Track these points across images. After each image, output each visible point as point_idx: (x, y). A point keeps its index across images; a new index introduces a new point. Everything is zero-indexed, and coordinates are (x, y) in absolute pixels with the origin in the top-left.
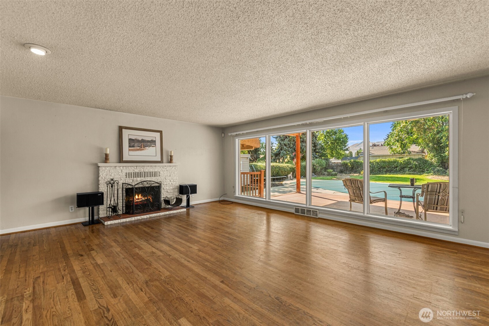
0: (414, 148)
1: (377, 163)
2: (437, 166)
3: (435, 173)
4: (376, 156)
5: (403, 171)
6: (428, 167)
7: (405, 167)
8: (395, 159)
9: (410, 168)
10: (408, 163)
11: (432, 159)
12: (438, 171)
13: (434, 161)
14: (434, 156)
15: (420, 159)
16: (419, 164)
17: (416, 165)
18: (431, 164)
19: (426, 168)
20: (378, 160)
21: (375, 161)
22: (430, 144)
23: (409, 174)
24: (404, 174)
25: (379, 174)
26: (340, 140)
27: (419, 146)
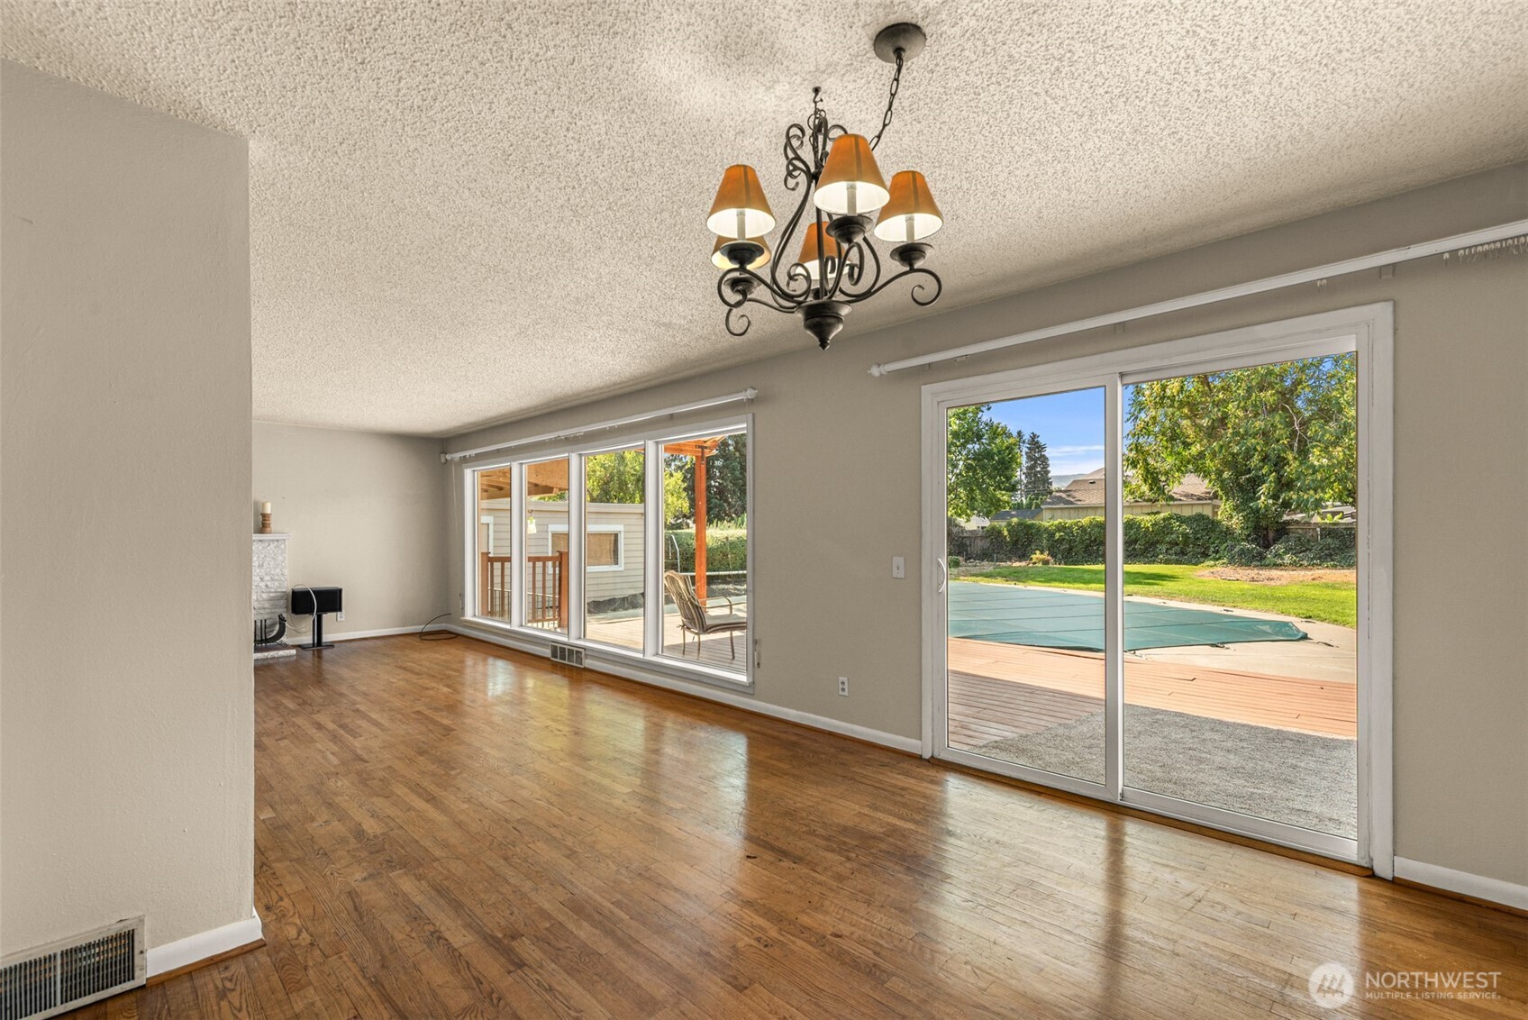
0: (1193, 484)
1: (1082, 528)
2: (1243, 540)
3: (1232, 561)
4: (1087, 508)
5: (1152, 553)
6: (1217, 542)
7: (1158, 542)
8: (1131, 517)
9: (1170, 543)
10: (1164, 528)
11: (1232, 517)
12: (1242, 552)
13: (1236, 522)
14: (1236, 508)
15: (1200, 518)
16: (1195, 533)
17: (1185, 535)
18: (1228, 532)
19: (1213, 543)
20: (1085, 521)
21: (1076, 524)
22: (1226, 475)
23: (1167, 562)
24: (1153, 562)
25: (1087, 562)
26: (993, 459)
27: (1205, 477)
